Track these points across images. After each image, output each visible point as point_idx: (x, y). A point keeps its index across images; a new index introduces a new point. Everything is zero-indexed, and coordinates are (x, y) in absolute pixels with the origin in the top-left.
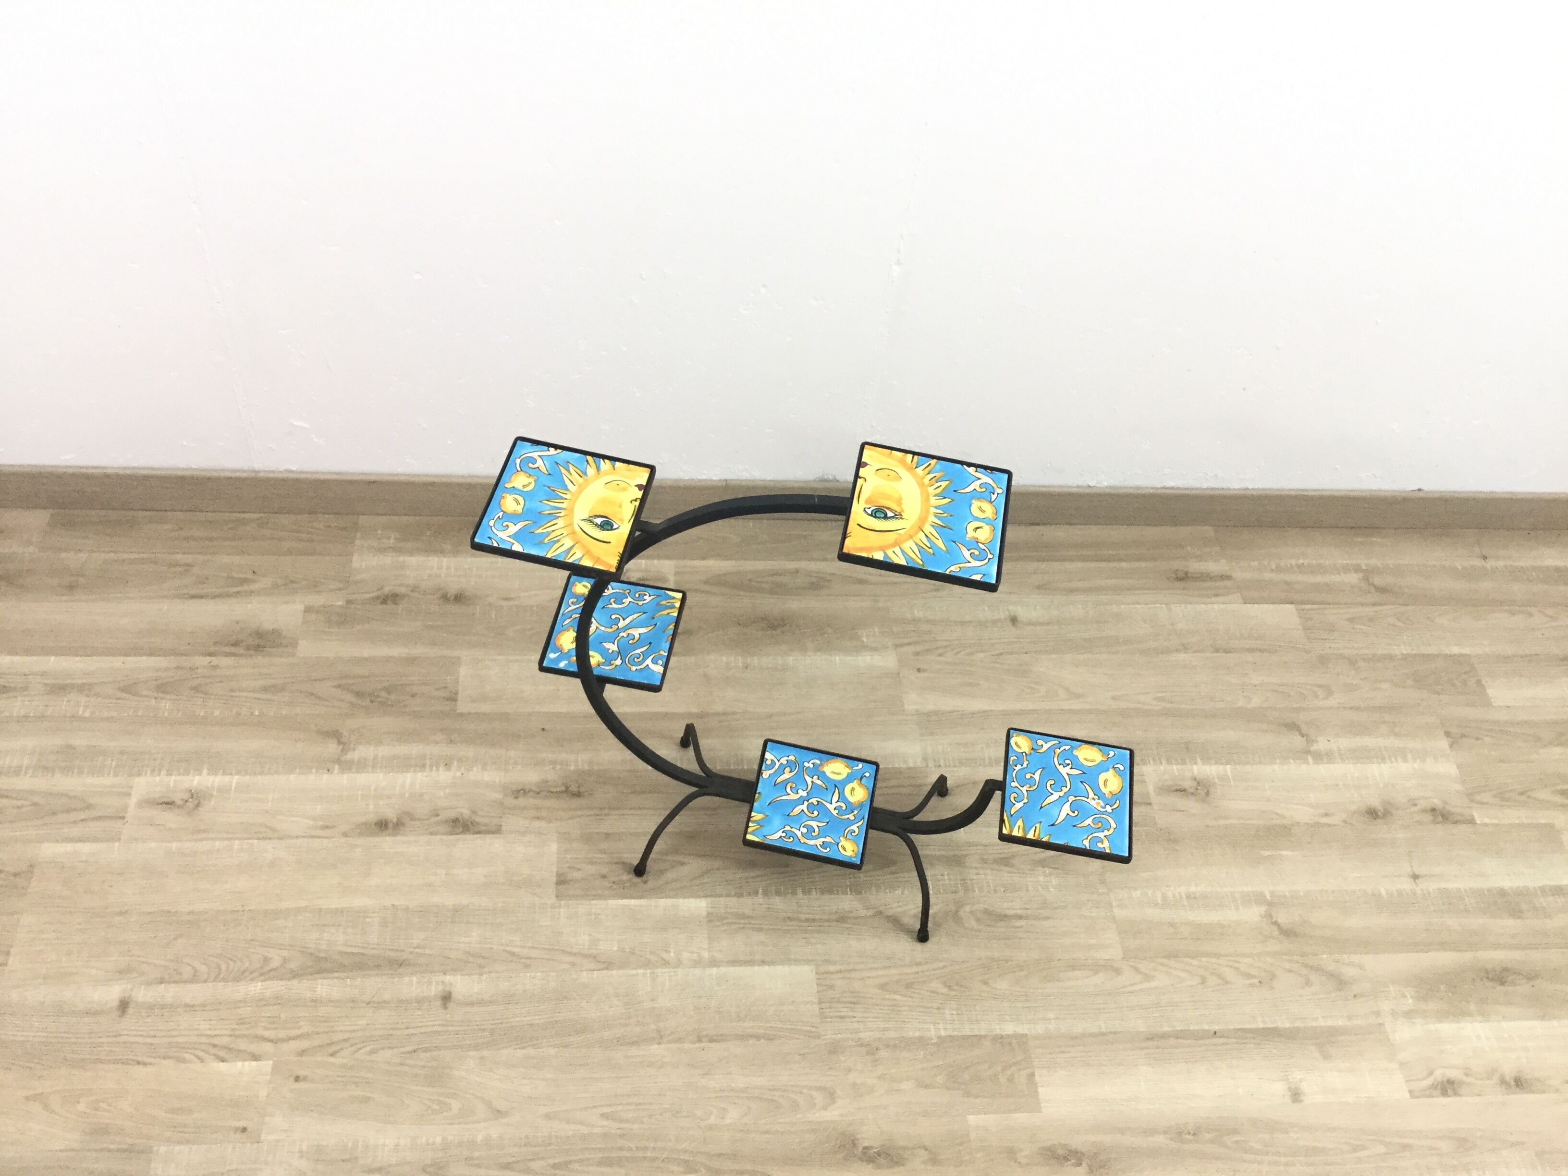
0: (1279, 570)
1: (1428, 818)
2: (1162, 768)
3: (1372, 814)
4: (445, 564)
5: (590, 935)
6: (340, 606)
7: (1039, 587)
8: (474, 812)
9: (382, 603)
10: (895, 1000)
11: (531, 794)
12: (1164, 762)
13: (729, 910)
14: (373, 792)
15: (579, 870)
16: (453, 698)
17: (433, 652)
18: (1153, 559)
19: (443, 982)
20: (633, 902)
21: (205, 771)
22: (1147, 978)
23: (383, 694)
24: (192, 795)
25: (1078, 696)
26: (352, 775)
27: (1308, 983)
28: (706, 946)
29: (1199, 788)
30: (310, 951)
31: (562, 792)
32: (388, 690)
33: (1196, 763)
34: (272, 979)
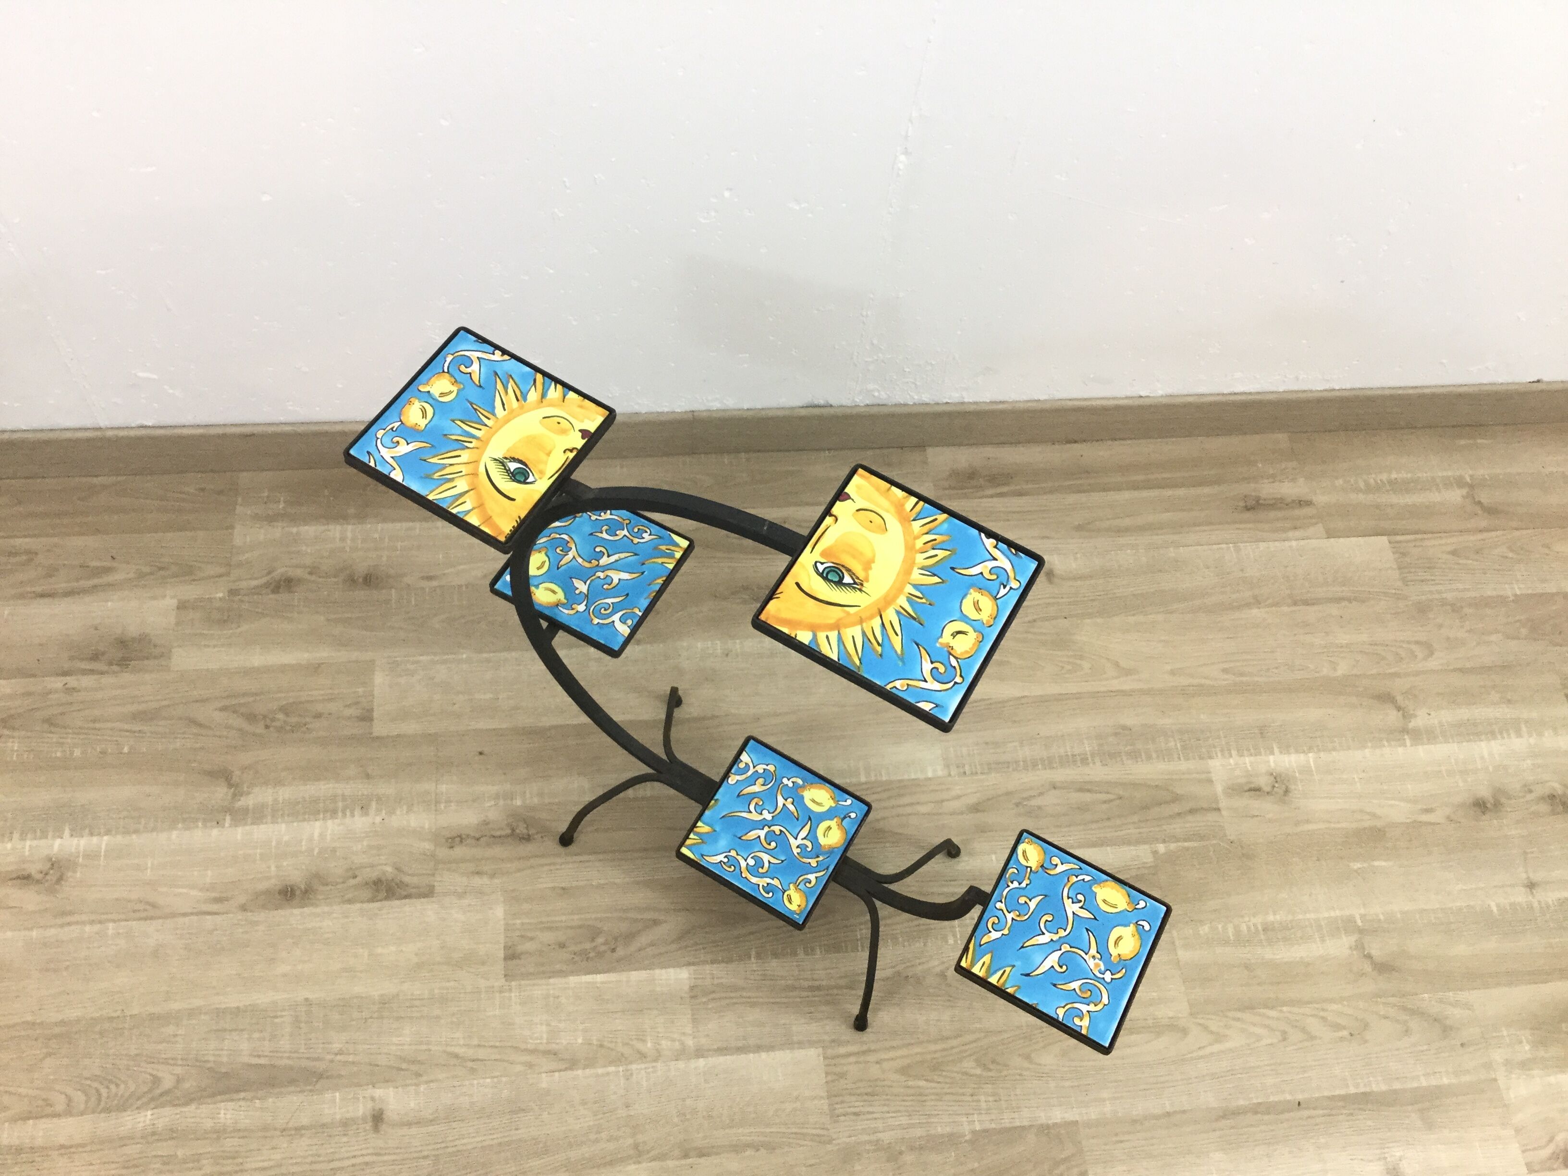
0: (1369, 489)
1: (1544, 808)
2: (1232, 761)
3: (1481, 806)
4: (349, 535)
5: (548, 1025)
6: (220, 599)
7: (1079, 528)
8: (398, 869)
9: (273, 592)
10: (919, 1087)
11: (469, 841)
12: (1234, 753)
13: (716, 981)
14: (273, 851)
15: (532, 939)
16: (367, 717)
17: (342, 655)
18: (1217, 481)
19: (373, 1099)
20: (599, 978)
21: (67, 832)
22: (1219, 1038)
23: (281, 716)
24: (53, 865)
25: (1129, 672)
26: (247, 828)
27: (1407, 1032)
28: (689, 1029)
29: (1277, 785)
30: (209, 1065)
31: (507, 836)
32: (284, 710)
33: (1272, 753)
34: (163, 1105)
